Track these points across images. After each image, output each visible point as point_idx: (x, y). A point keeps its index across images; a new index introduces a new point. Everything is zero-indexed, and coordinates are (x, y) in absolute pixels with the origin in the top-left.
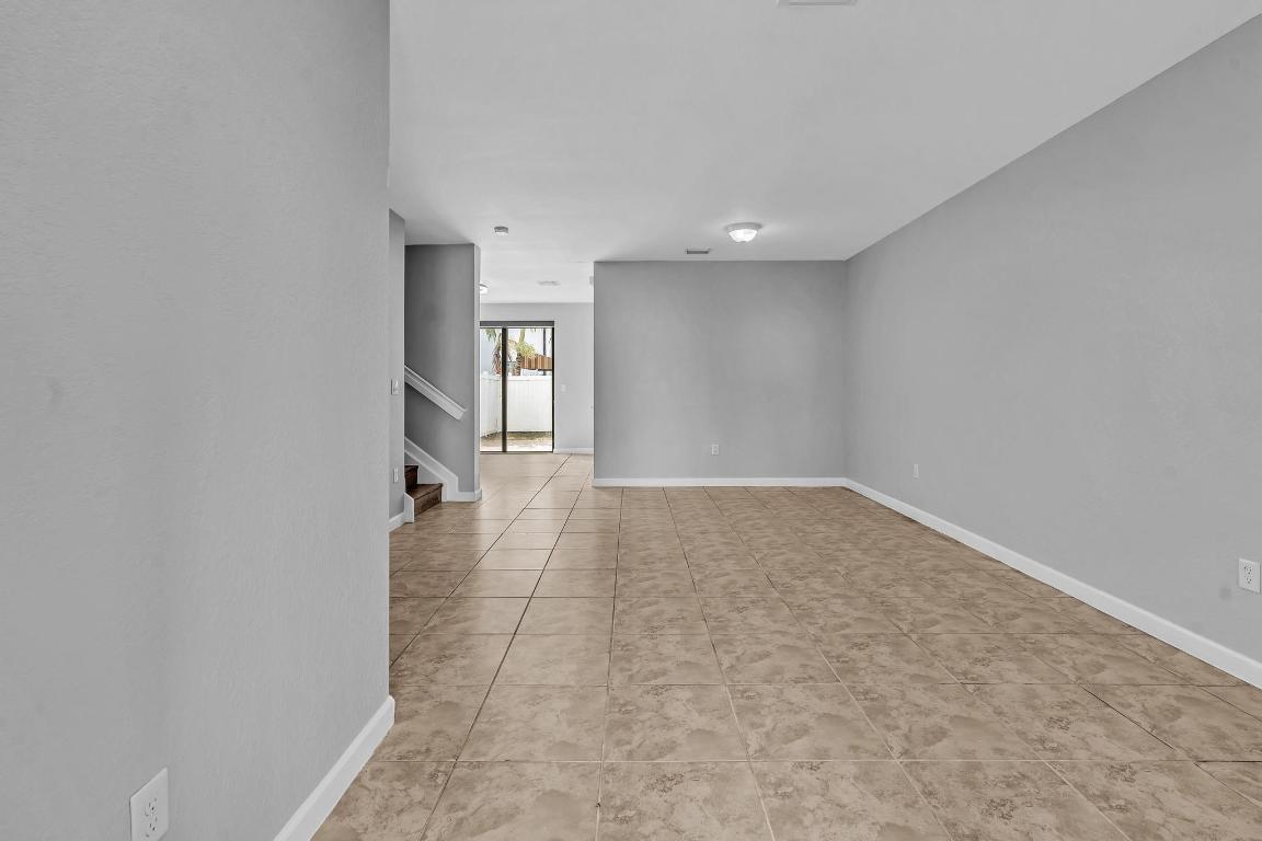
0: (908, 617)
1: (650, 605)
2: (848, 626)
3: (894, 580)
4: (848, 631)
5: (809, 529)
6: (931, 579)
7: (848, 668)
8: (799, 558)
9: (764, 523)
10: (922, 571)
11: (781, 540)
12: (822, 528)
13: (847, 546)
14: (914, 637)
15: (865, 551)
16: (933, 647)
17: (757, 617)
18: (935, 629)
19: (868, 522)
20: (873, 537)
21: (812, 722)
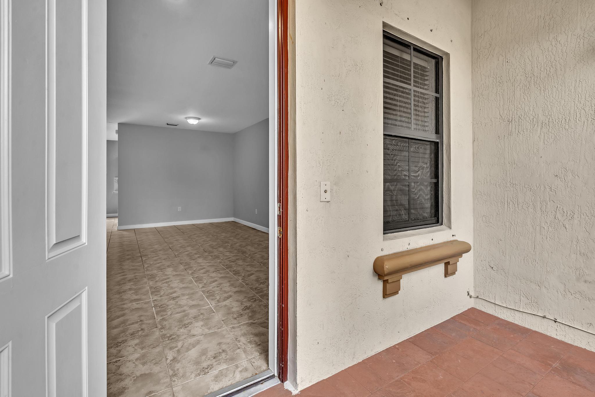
0: (249, 253)
1: (159, 263)
2: (230, 258)
3: (246, 245)
4: (230, 259)
5: (219, 235)
6: (257, 243)
7: (231, 267)
8: (215, 244)
9: (201, 235)
10: (255, 242)
11: (208, 239)
12: (224, 234)
13: (232, 238)
14: (249, 257)
15: (238, 239)
16: (254, 259)
17: (200, 260)
18: (256, 255)
19: (240, 231)
20: (241, 235)
21: (232, 294)
